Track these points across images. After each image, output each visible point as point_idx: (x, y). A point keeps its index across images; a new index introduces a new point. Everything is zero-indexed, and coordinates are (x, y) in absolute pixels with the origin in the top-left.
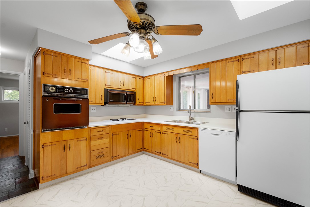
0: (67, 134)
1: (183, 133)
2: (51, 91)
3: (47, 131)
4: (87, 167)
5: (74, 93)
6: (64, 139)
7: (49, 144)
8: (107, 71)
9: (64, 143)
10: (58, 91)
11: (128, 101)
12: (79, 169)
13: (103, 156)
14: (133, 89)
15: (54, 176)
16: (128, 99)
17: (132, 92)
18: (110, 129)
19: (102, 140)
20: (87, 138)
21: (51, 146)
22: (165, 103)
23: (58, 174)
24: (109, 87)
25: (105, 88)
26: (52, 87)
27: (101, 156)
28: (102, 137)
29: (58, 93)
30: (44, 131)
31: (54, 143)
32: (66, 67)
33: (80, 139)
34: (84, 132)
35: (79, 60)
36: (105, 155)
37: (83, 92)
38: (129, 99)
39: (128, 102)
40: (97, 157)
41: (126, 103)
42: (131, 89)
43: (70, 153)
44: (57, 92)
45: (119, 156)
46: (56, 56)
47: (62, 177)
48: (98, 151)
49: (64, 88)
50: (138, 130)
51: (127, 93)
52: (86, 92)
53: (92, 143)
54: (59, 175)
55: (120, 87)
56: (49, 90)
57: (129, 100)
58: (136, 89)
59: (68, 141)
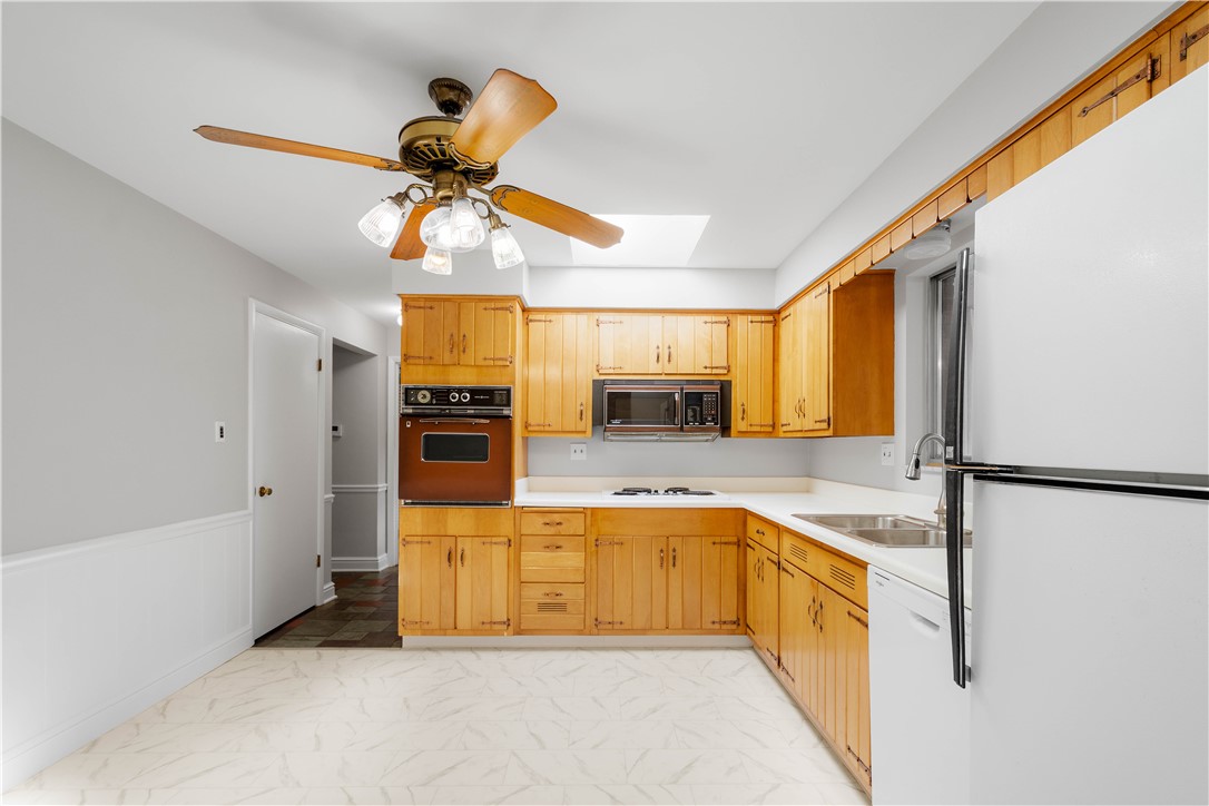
0: (459, 519)
1: (831, 582)
2: (422, 401)
3: (412, 503)
4: (511, 628)
5: (473, 402)
6: (450, 532)
7: (416, 539)
8: (603, 317)
9: (449, 543)
10: (434, 402)
11: (690, 419)
12: (488, 627)
13: (561, 607)
14: (715, 371)
15: (426, 626)
16: (690, 413)
17: (711, 382)
18: (588, 522)
19: (559, 553)
20: (510, 541)
21: (419, 545)
22: (829, 425)
23: (435, 625)
24: (612, 371)
25: (597, 377)
26: (423, 392)
27: (553, 606)
28: (559, 544)
29: (436, 404)
30: (406, 504)
31: (426, 539)
32: (455, 332)
33: (488, 540)
34: (501, 519)
35: (488, 305)
36: (569, 608)
37: (497, 399)
38: (694, 411)
39: (687, 424)
40: (543, 607)
41: (682, 429)
42: (708, 371)
43: (464, 574)
44: (432, 404)
45: (623, 627)
46: (431, 308)
47: (445, 635)
48: (547, 588)
49: (449, 391)
50: (717, 540)
51: (682, 389)
52: (506, 396)
53: (527, 557)
54: (437, 627)
55: (653, 368)
56: (416, 398)
57: (694, 416)
58: (733, 369)
59: (459, 539)
